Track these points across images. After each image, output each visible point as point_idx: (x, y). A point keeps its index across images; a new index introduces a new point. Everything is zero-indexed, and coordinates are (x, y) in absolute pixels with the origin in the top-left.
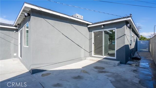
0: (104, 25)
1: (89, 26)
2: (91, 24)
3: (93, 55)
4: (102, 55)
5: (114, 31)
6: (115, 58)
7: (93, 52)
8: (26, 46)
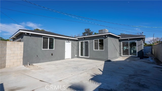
0: (129, 39)
1: (119, 39)
2: (121, 37)
3: (122, 55)
4: (129, 55)
5: (136, 42)
6: (137, 56)
7: (122, 54)
8: (99, 50)
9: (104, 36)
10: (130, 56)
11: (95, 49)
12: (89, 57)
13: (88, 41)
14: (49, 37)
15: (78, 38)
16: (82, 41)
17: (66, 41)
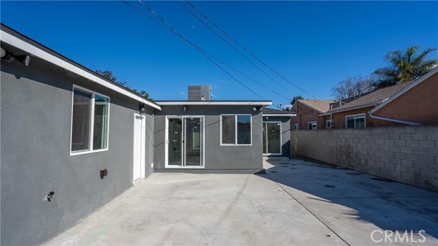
5: (279, 124)
8: (236, 144)
9: (255, 109)
10: (269, 154)
11: (223, 143)
12: (203, 167)
13: (203, 117)
14: (94, 93)
15: (161, 106)
16: (175, 117)
17: (135, 114)
